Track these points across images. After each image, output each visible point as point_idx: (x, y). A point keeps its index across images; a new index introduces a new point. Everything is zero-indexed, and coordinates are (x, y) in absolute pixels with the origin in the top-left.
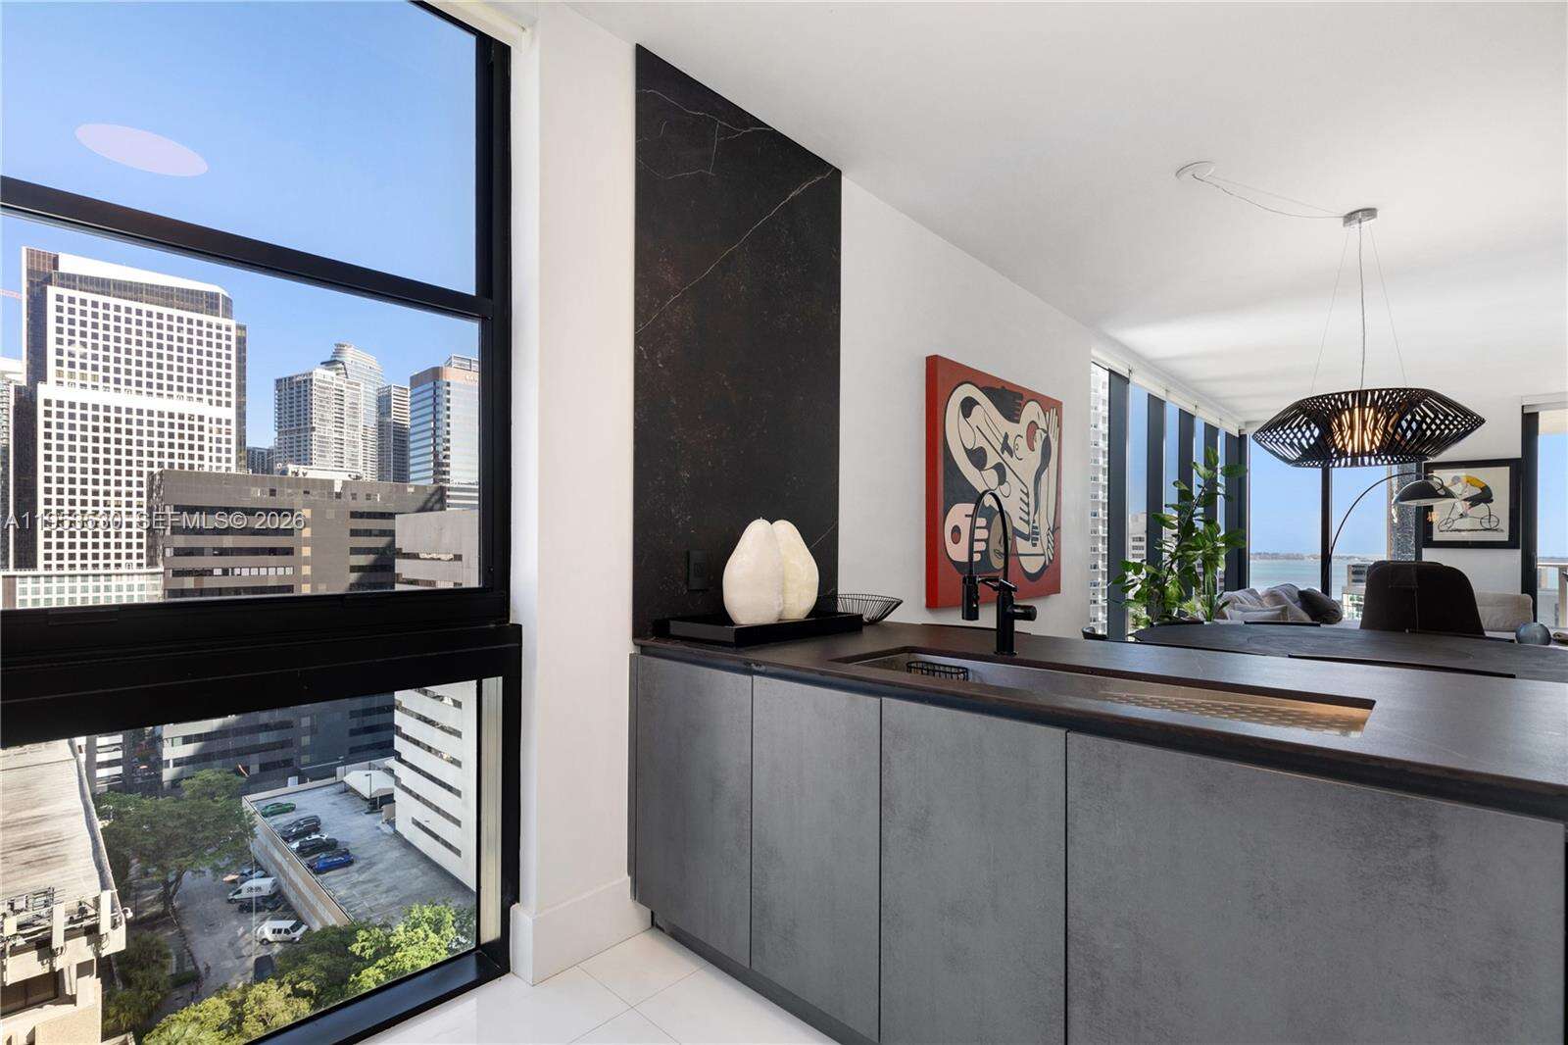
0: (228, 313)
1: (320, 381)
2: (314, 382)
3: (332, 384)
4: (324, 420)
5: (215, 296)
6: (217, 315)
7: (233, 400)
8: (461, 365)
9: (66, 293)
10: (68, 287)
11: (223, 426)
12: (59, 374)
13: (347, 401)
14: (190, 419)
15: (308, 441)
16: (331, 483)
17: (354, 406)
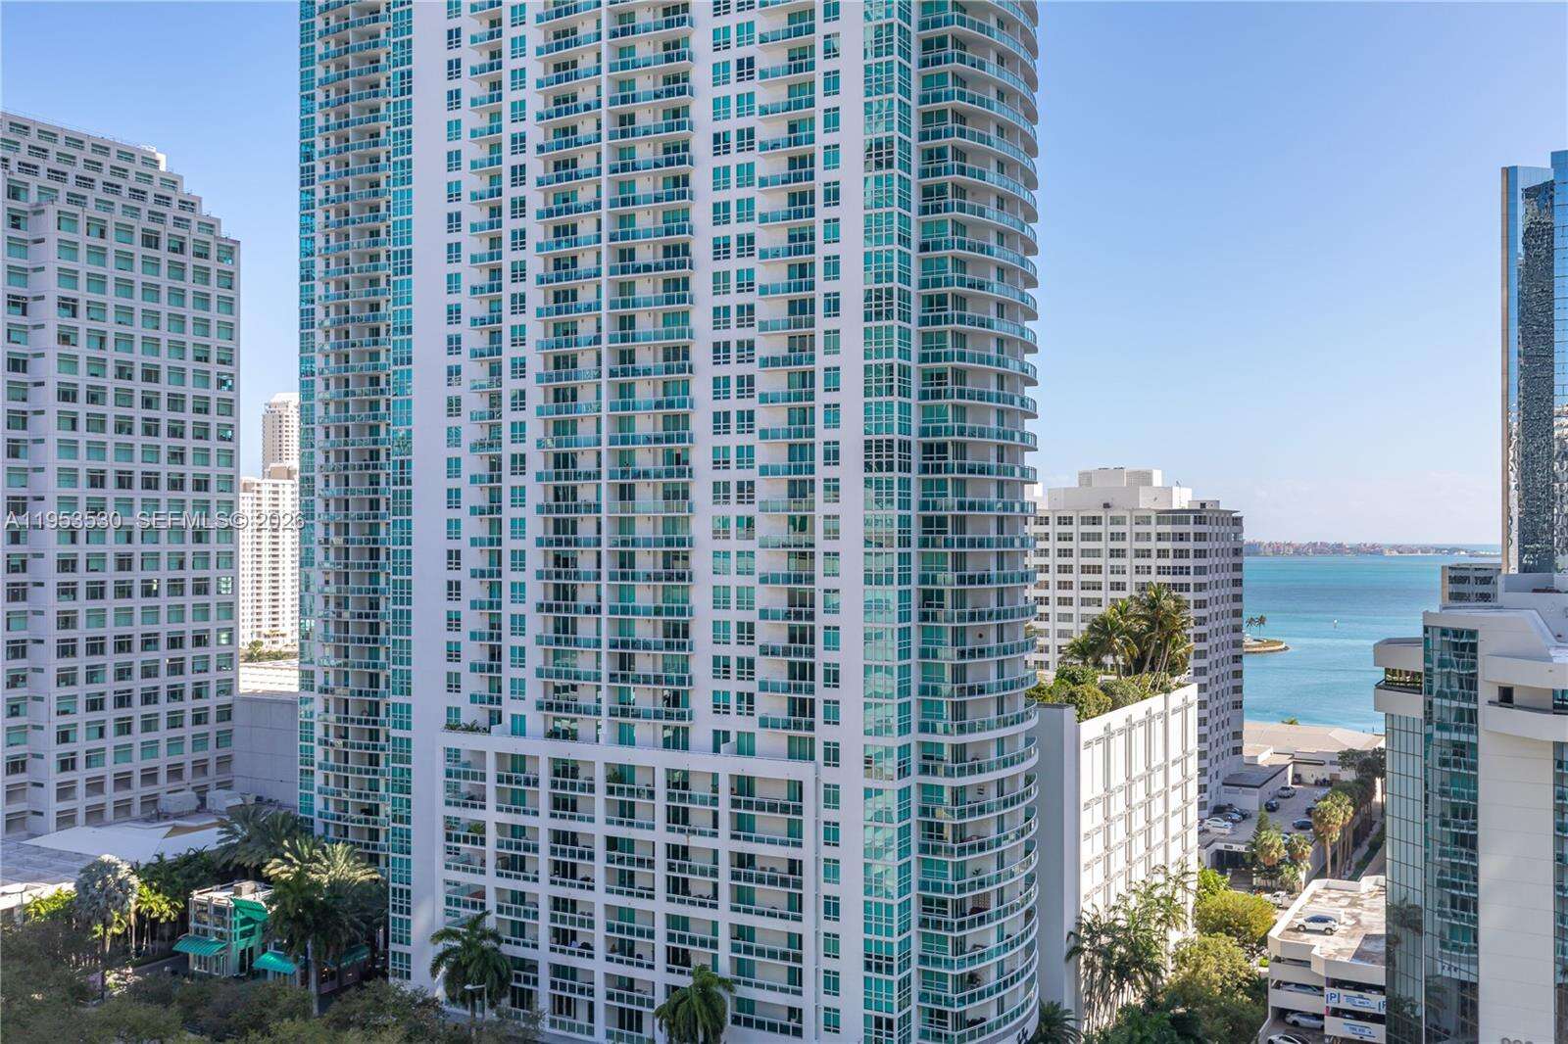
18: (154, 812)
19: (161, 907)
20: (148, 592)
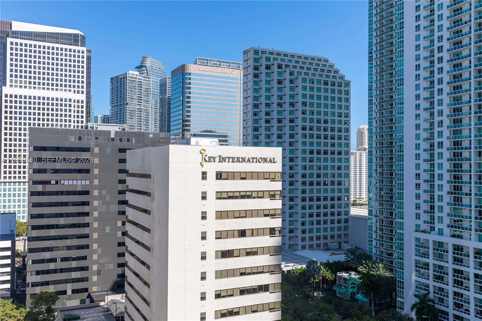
0: (83, 45)
1: (131, 77)
2: (128, 78)
3: (136, 78)
4: (132, 99)
5: (76, 35)
6: (78, 45)
7: (85, 90)
8: (202, 63)
9: (15, 40)
10: (15, 38)
11: (80, 104)
12: (11, 81)
13: (144, 87)
14: (65, 101)
15: (124, 110)
16: (109, 132)
17: (147, 90)
18: (327, 248)
19: (329, 275)
20: (325, 184)
